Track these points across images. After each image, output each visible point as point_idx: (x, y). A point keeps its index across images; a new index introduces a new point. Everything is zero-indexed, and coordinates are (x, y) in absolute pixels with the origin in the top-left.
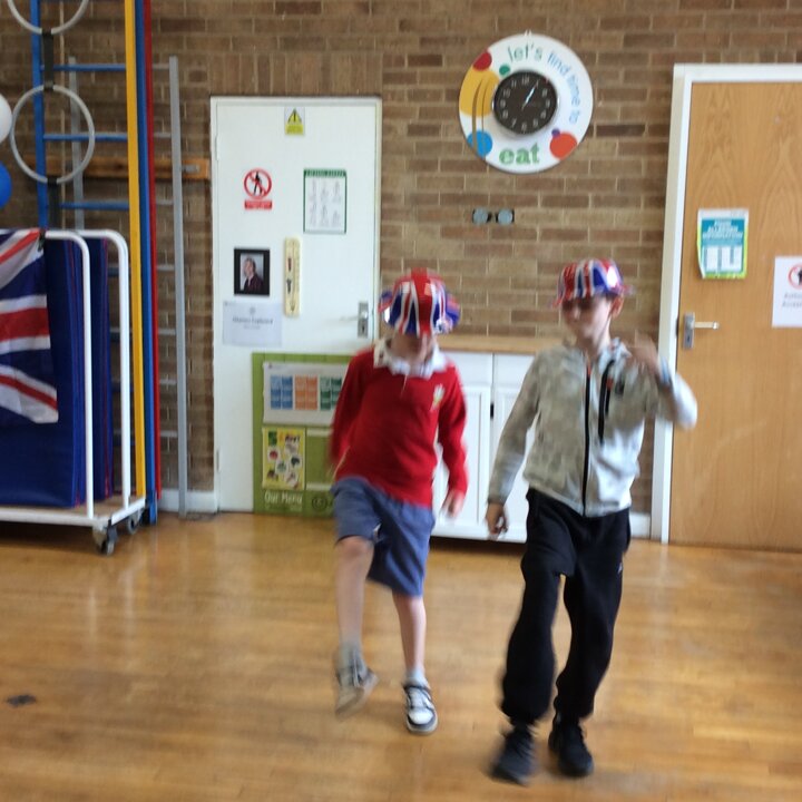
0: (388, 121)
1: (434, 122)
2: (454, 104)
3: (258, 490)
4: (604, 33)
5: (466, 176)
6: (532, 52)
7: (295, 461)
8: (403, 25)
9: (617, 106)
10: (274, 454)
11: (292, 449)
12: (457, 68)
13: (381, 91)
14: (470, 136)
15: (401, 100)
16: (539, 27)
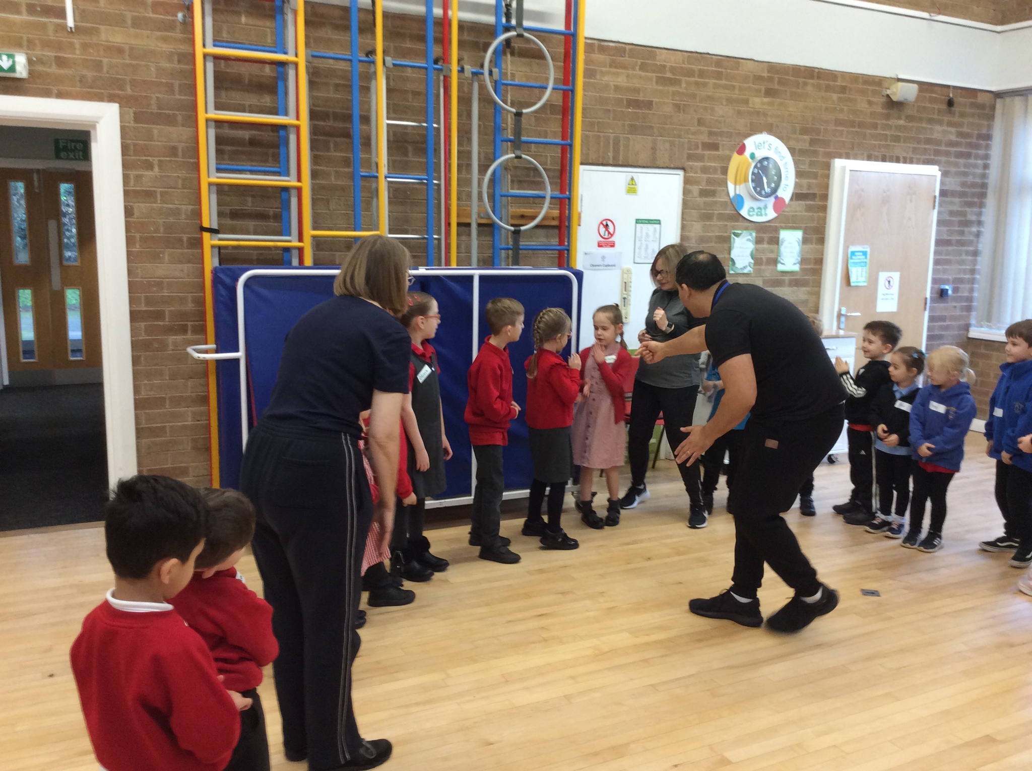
0: (688, 187)
1: (713, 188)
2: (725, 177)
4: (801, 137)
5: (729, 224)
6: (766, 145)
8: (700, 122)
9: (804, 181)
12: (727, 152)
13: (685, 166)
14: (734, 197)
15: (696, 173)
16: (770, 129)
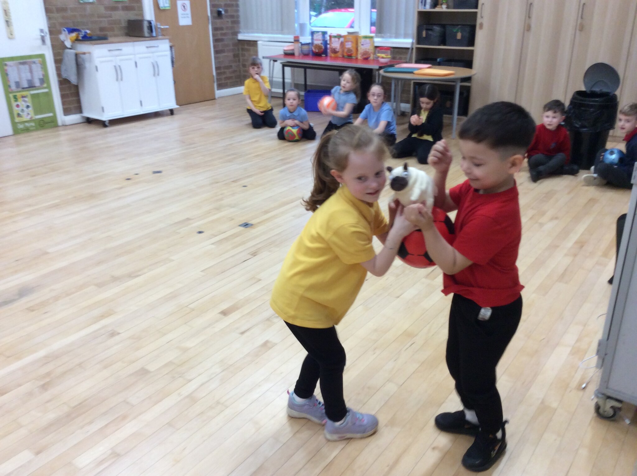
3: (14, 124)
7: (28, 107)
10: (18, 106)
11: (25, 101)
